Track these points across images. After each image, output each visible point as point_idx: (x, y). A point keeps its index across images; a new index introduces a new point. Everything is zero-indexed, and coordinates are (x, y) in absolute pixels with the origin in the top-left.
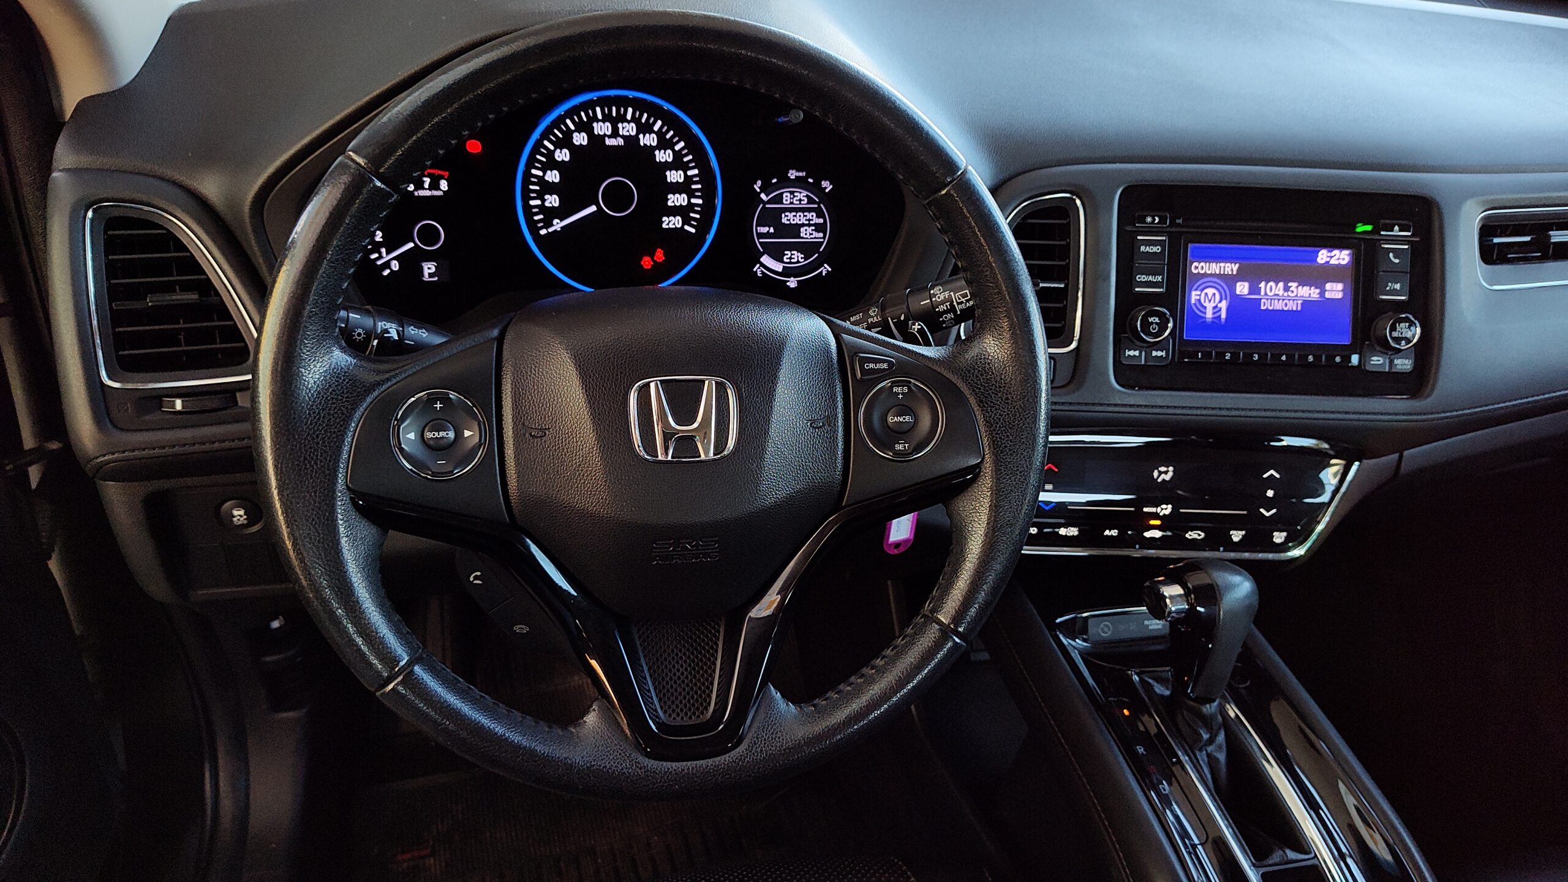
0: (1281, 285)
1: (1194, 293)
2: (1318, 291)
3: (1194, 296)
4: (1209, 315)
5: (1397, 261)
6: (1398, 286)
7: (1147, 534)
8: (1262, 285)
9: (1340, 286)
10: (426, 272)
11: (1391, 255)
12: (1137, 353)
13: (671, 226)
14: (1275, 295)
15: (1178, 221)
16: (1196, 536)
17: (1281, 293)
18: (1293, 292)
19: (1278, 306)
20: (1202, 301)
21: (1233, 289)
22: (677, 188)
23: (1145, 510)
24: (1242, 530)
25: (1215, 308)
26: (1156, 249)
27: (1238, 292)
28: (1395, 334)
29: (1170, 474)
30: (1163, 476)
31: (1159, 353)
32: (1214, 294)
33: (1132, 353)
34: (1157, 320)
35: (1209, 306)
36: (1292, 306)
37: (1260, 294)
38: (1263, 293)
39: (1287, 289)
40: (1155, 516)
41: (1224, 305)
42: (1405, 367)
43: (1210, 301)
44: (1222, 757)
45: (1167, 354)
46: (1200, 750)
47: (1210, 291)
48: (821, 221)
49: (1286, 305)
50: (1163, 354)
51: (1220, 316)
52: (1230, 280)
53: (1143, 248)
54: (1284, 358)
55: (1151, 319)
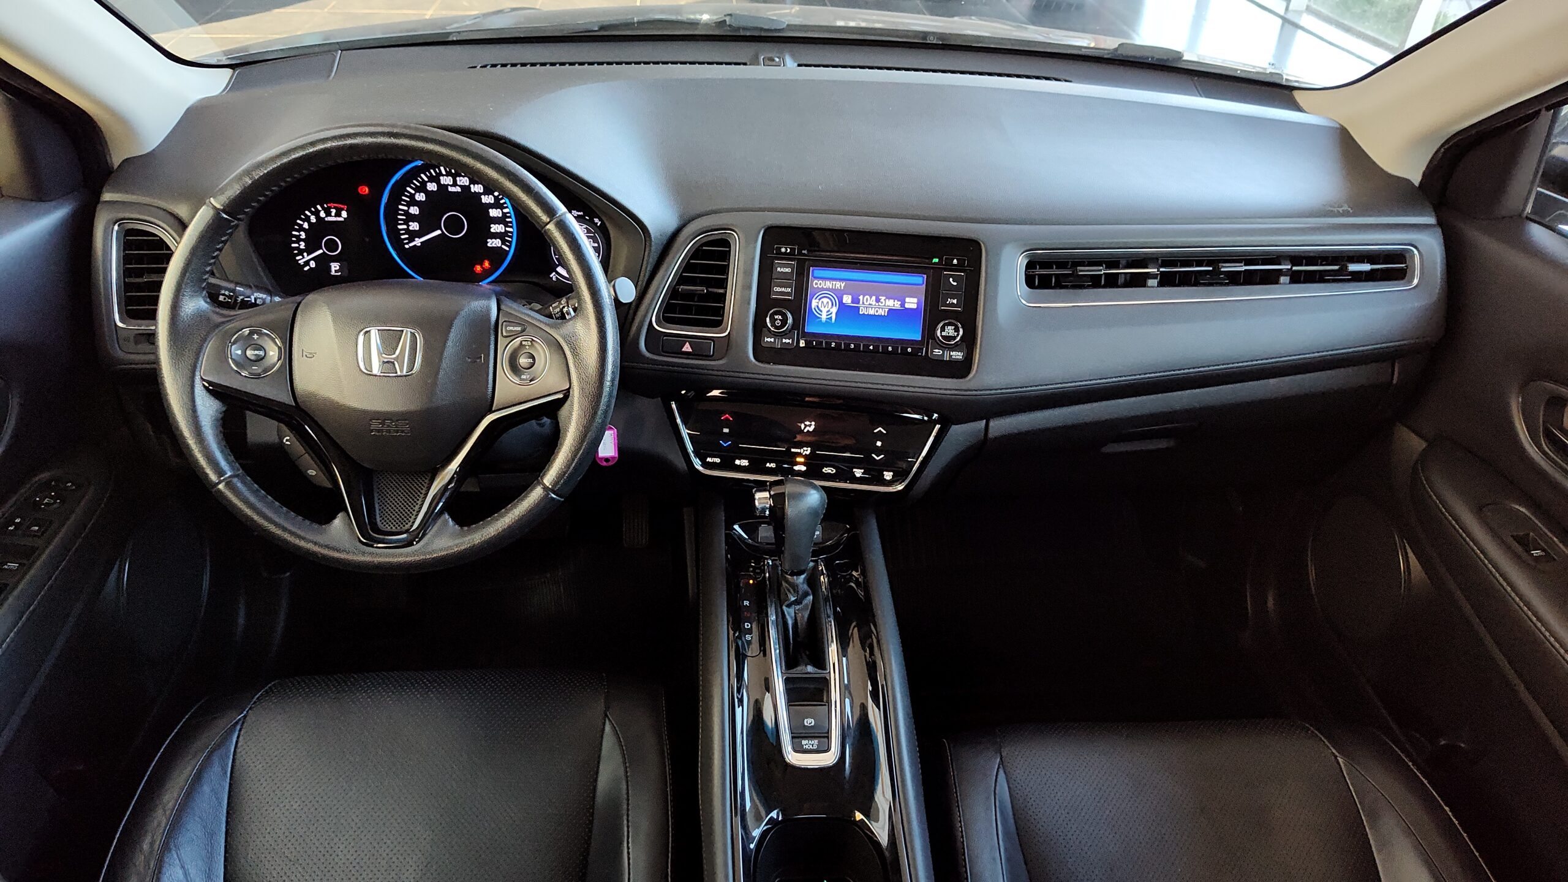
0: (874, 298)
1: (814, 301)
2: (899, 303)
3: (814, 303)
4: (824, 317)
5: (955, 284)
6: (955, 301)
7: (795, 467)
8: (861, 297)
9: (915, 300)
10: (333, 269)
11: (951, 280)
12: (772, 340)
13: (494, 245)
14: (870, 304)
15: (803, 252)
16: (830, 471)
17: (874, 303)
18: (882, 303)
19: (872, 312)
20: (820, 306)
21: (841, 300)
22: (497, 221)
23: (793, 450)
24: (861, 469)
25: (828, 312)
26: (788, 270)
27: (844, 302)
28: (944, 334)
29: (813, 427)
30: (807, 428)
31: (787, 341)
32: (828, 302)
33: (769, 340)
34: (780, 317)
35: (824, 310)
36: (881, 312)
37: (858, 303)
38: (861, 303)
39: (878, 300)
40: (799, 454)
41: (834, 310)
42: (958, 357)
43: (825, 307)
44: (806, 614)
45: (793, 341)
46: (789, 606)
47: (825, 300)
48: (596, 245)
49: (877, 311)
50: (790, 341)
51: (831, 317)
52: (839, 295)
53: (779, 269)
54: (871, 347)
55: (776, 317)
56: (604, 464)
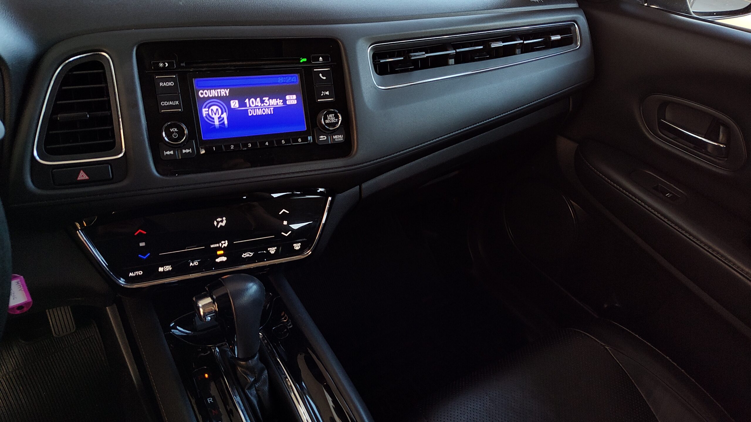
0: (258, 99)
1: (204, 110)
2: (281, 101)
3: (204, 112)
4: (217, 123)
5: (324, 78)
6: (327, 93)
7: (218, 260)
8: (247, 101)
9: (294, 97)
11: (321, 75)
12: (172, 152)
14: (256, 106)
15: (182, 64)
16: (248, 255)
17: (259, 104)
18: (266, 103)
19: (259, 112)
20: (210, 114)
21: (229, 105)
23: (212, 246)
24: (274, 247)
25: (219, 118)
26: (171, 84)
27: (232, 107)
28: (327, 121)
29: (225, 222)
30: (220, 224)
31: (187, 151)
32: (217, 110)
33: (168, 153)
34: (176, 130)
35: (216, 117)
36: (268, 112)
37: (246, 106)
38: (248, 106)
39: (262, 102)
40: (219, 249)
41: (225, 116)
42: (340, 140)
43: (215, 114)
44: (266, 388)
45: (193, 150)
46: (250, 388)
47: (214, 108)
49: (264, 111)
50: (190, 151)
51: (224, 122)
52: (226, 100)
53: (161, 84)
54: (267, 144)
55: (172, 130)
56: (18, 312)
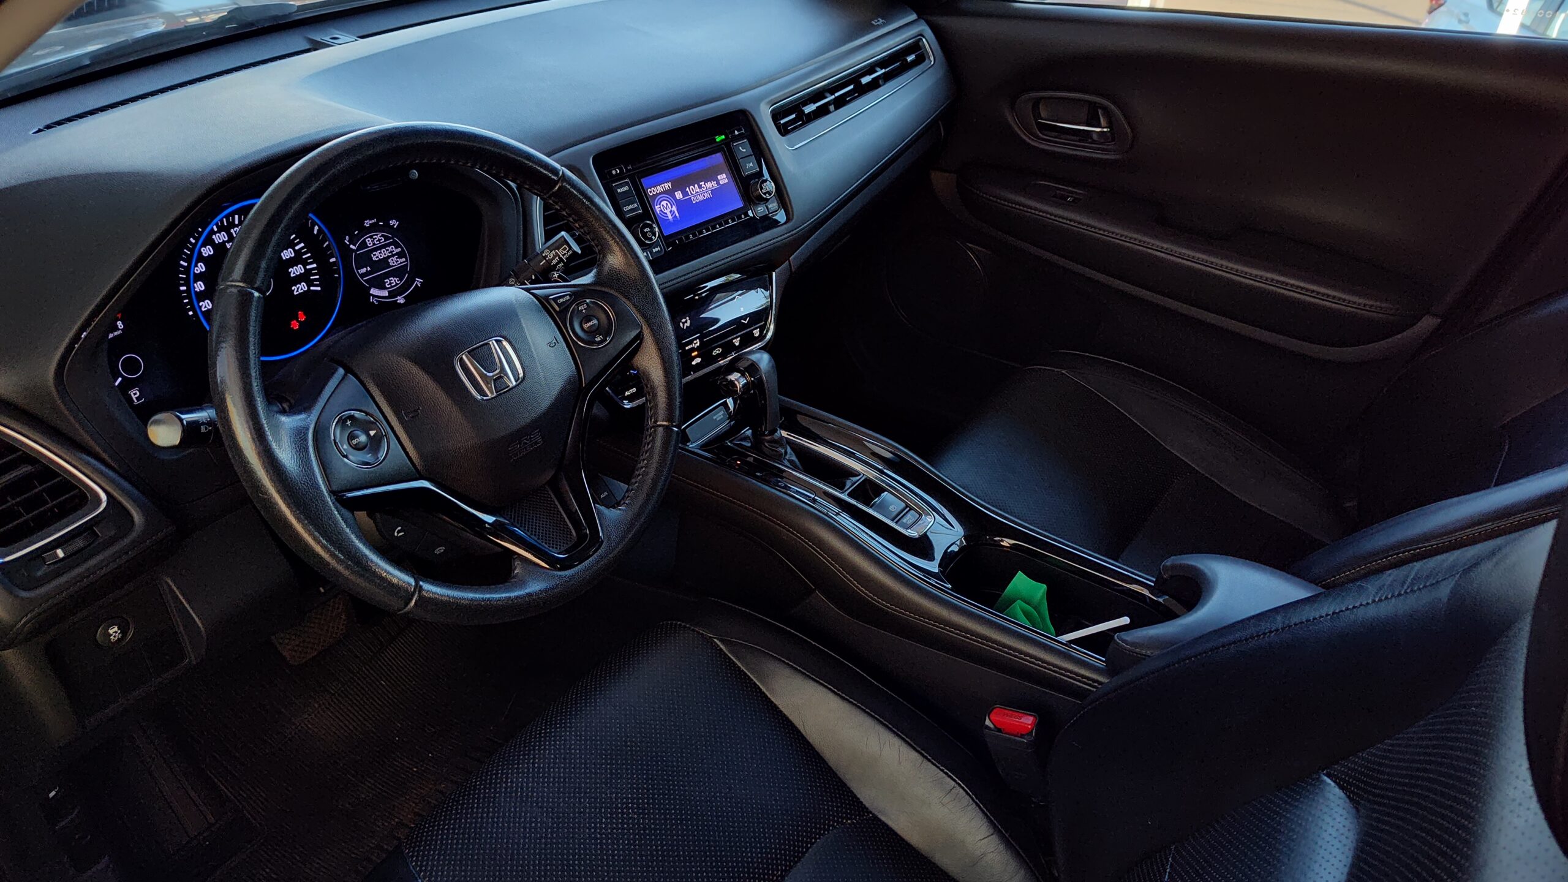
0: (696, 186)
1: (656, 207)
2: (715, 182)
3: (657, 208)
4: (670, 217)
5: (744, 150)
6: (751, 165)
7: (694, 363)
8: (688, 189)
9: (724, 175)
10: (134, 397)
11: (740, 148)
13: (300, 291)
14: (696, 193)
15: (629, 167)
16: (718, 352)
17: (698, 190)
18: (704, 188)
19: (701, 198)
20: (663, 210)
21: (674, 197)
22: (292, 262)
23: (687, 348)
24: (737, 338)
25: (671, 211)
26: (626, 188)
27: (678, 198)
28: (764, 191)
29: (689, 321)
30: (686, 324)
31: (657, 249)
32: (667, 204)
34: (649, 230)
35: (668, 211)
36: (707, 196)
38: (690, 194)
39: (700, 187)
40: (693, 350)
41: (674, 208)
42: (775, 207)
43: (667, 209)
45: (661, 248)
46: (785, 459)
47: (664, 203)
48: (399, 249)
49: (704, 196)
50: (659, 249)
51: (676, 215)
52: (670, 193)
53: (619, 191)
54: (718, 226)
55: (645, 230)
